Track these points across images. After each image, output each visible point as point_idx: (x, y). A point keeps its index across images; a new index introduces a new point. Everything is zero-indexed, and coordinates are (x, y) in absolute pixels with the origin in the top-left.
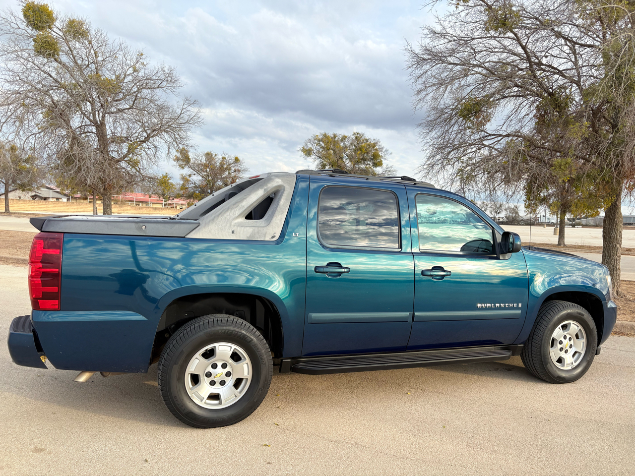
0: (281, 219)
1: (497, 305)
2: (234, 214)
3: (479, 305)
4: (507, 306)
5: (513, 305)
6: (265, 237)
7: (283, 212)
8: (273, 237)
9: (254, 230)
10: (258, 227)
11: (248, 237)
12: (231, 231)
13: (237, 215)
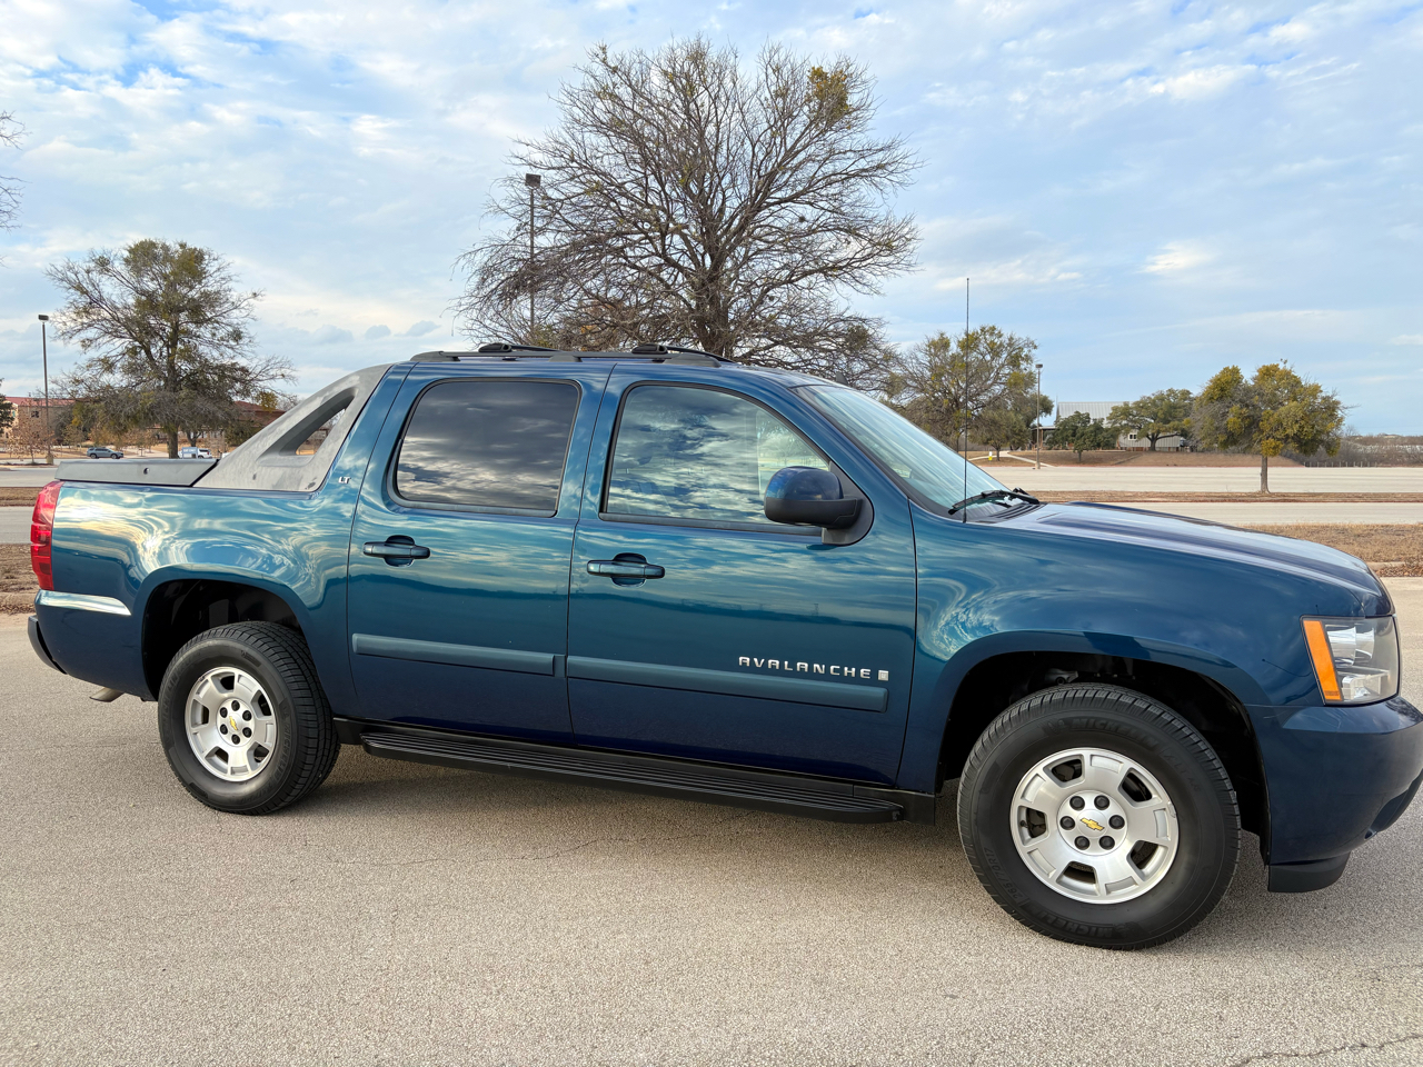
0: (332, 450)
1: (802, 665)
2: (263, 446)
3: (744, 660)
4: (835, 670)
5: (858, 672)
6: (299, 485)
7: (339, 438)
8: (312, 485)
9: (285, 473)
10: (292, 467)
11: (273, 486)
12: (252, 476)
13: (267, 447)
